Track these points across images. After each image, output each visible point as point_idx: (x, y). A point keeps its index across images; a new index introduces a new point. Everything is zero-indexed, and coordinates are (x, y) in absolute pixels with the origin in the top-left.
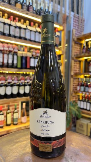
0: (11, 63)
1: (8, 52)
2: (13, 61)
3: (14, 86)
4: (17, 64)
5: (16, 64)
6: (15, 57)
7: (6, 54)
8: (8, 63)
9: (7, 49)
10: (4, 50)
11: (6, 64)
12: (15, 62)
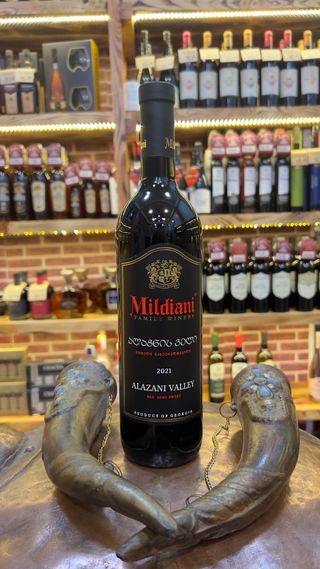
0: (267, 195)
1: (257, 160)
2: (275, 188)
3: (279, 270)
4: (289, 195)
5: (284, 195)
6: (283, 171)
7: (252, 165)
8: (257, 195)
9: (253, 149)
10: (243, 155)
11: (250, 200)
12: (283, 189)
